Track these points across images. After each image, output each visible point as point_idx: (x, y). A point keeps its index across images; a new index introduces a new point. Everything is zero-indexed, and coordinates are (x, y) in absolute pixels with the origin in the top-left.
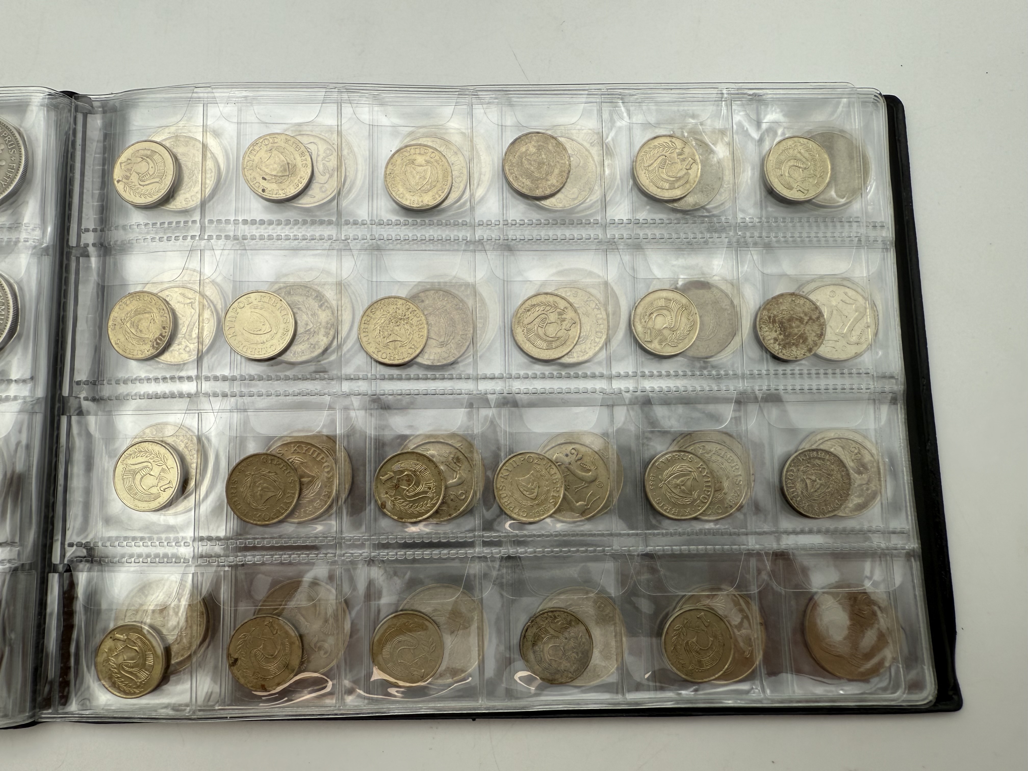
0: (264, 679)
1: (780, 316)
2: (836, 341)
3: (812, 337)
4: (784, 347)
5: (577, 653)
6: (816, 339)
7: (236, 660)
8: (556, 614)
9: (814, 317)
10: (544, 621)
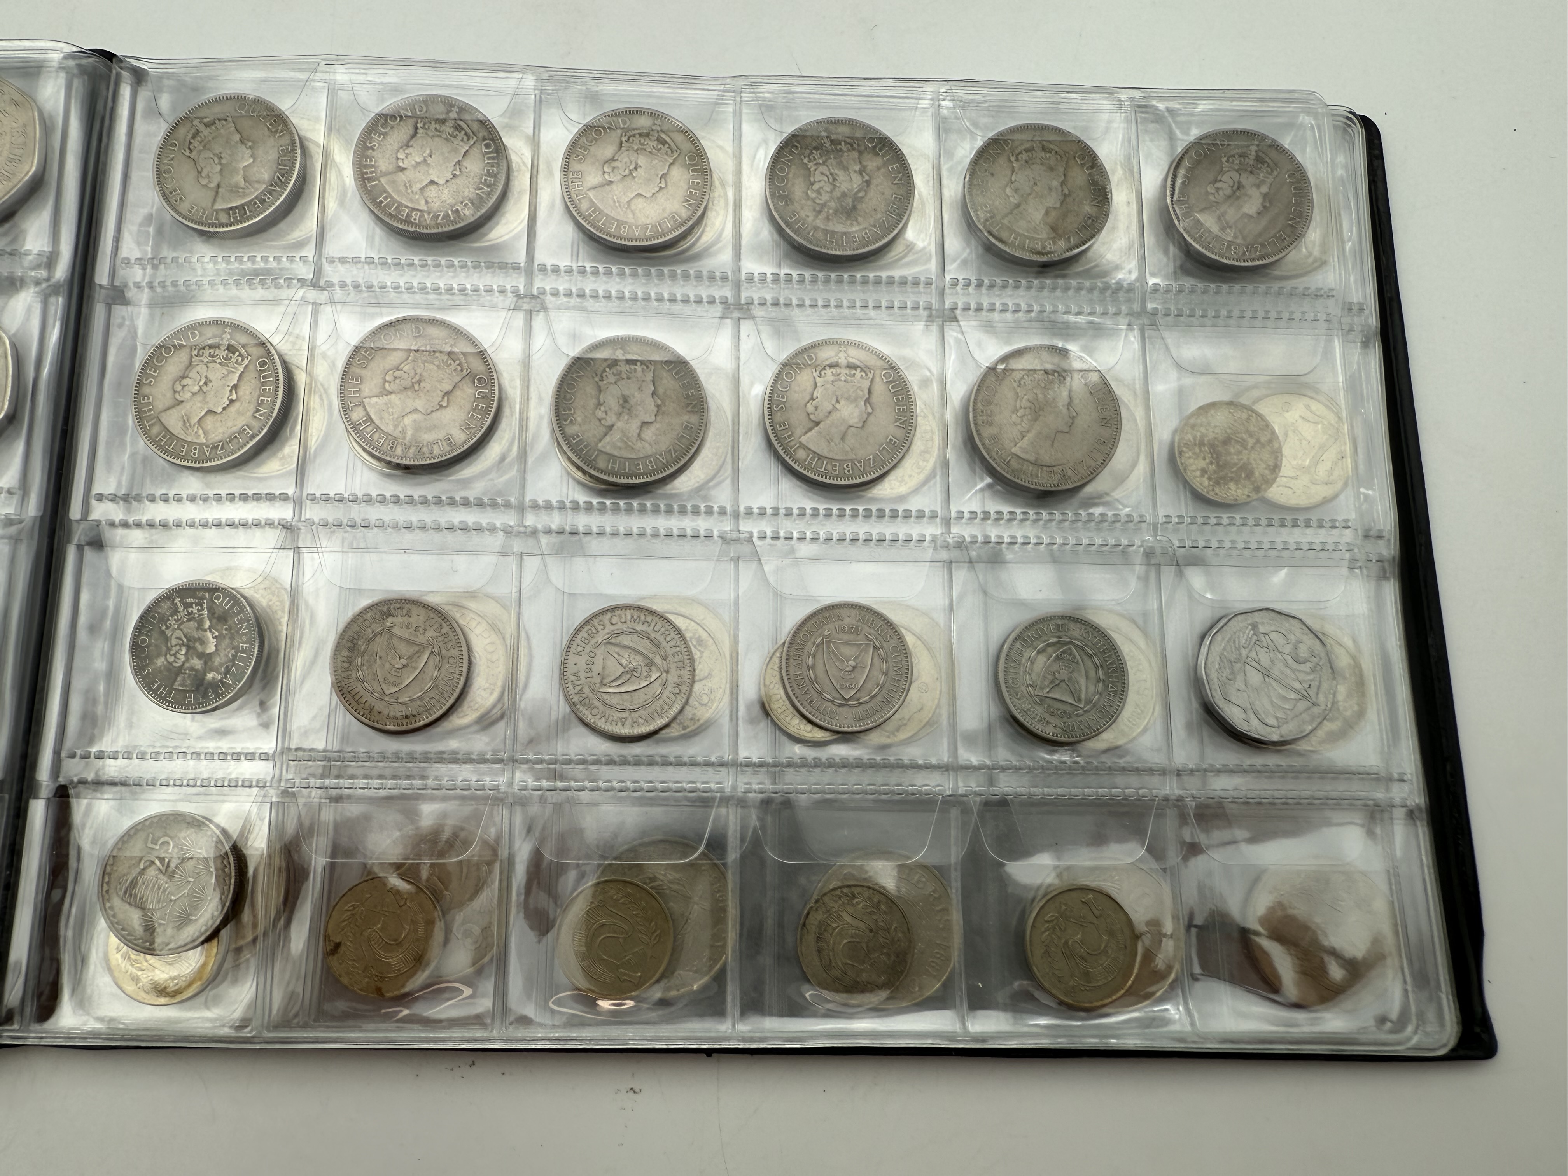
0: (382, 979)
1: (1211, 436)
2: (1292, 478)
3: (1259, 470)
4: (1217, 483)
5: (888, 955)
6: (1267, 472)
7: (338, 946)
8: (856, 890)
9: (1263, 439)
10: (836, 902)
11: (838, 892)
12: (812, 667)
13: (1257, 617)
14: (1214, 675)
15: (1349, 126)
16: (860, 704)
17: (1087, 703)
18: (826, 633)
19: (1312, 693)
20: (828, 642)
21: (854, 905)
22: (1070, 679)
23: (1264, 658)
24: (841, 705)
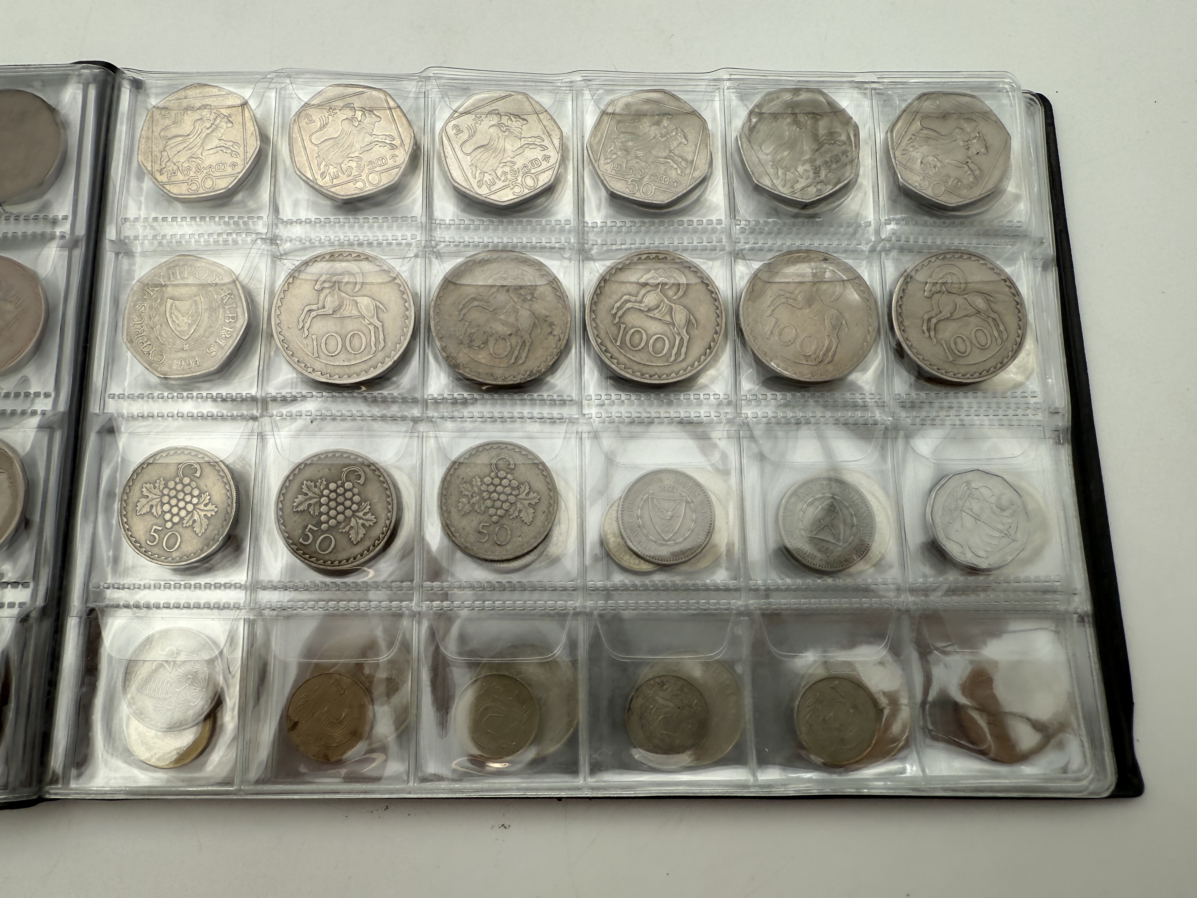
0: (329, 748)
7: (296, 724)
10: (651, 689)
11: (652, 682)
12: (641, 517)
13: (969, 476)
14: (938, 520)
15: (1032, 105)
16: (677, 543)
17: (844, 542)
18: (651, 492)
19: (1012, 531)
20: (653, 499)
21: (664, 690)
22: (832, 525)
23: (976, 507)
24: (662, 545)
